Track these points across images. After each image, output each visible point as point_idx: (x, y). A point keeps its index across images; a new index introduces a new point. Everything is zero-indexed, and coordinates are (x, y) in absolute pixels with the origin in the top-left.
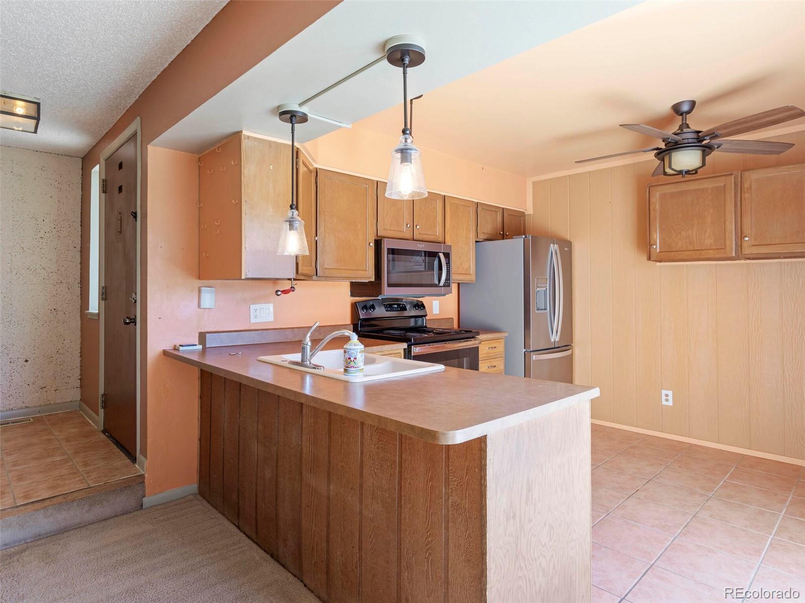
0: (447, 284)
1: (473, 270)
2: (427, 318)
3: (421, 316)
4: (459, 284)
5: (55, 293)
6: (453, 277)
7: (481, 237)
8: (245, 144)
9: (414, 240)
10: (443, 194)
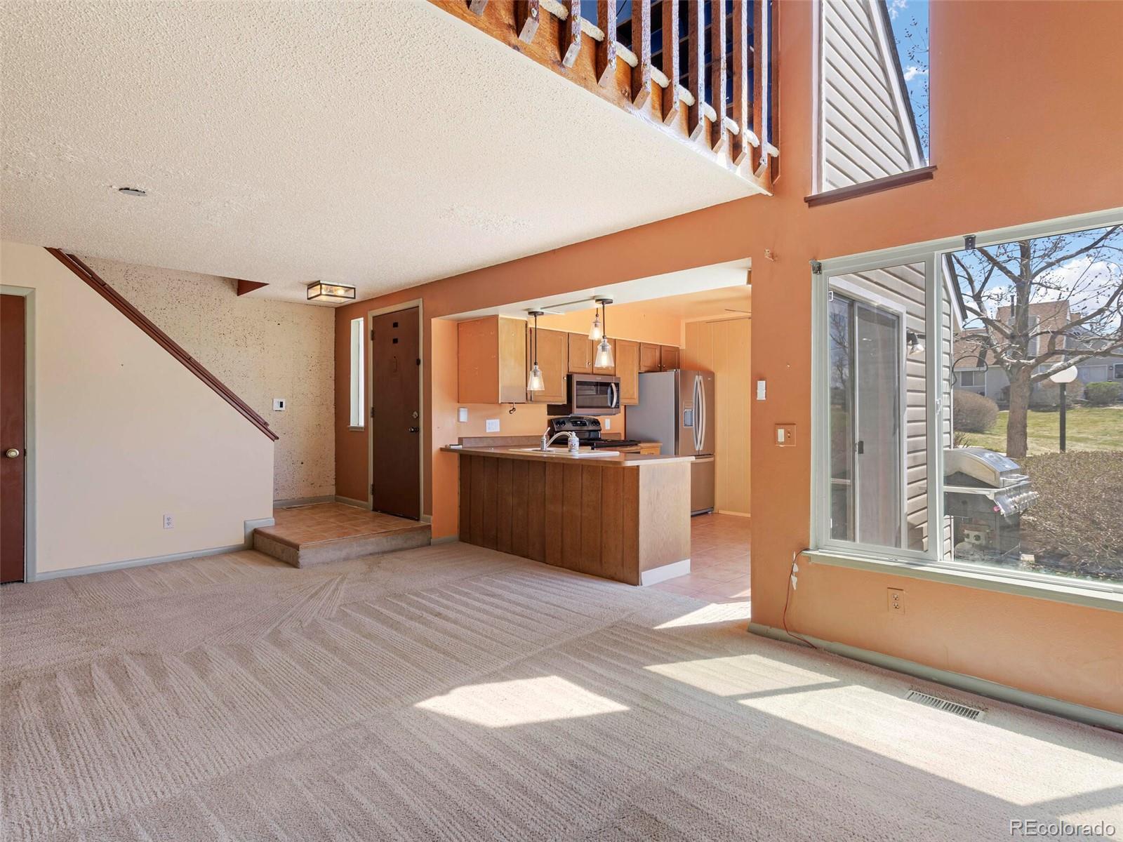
0: (617, 406)
1: (636, 395)
2: (602, 432)
3: (597, 431)
4: (625, 406)
5: (318, 412)
6: (622, 401)
7: (643, 369)
8: (500, 322)
9: (593, 374)
10: (614, 338)
